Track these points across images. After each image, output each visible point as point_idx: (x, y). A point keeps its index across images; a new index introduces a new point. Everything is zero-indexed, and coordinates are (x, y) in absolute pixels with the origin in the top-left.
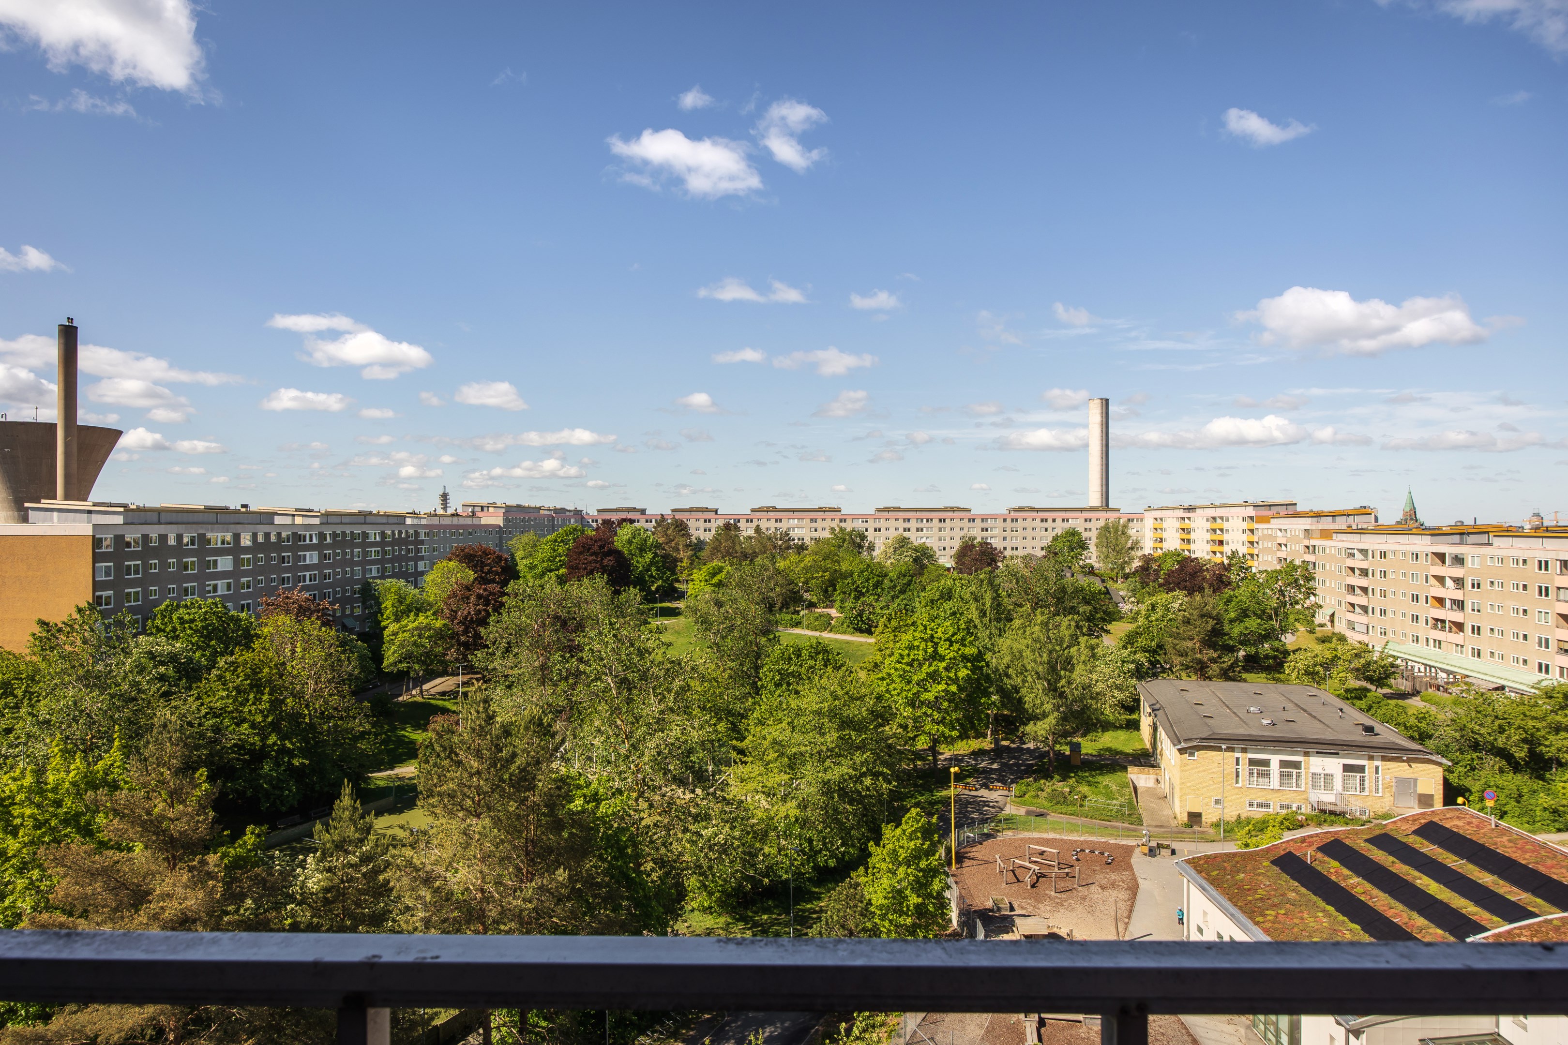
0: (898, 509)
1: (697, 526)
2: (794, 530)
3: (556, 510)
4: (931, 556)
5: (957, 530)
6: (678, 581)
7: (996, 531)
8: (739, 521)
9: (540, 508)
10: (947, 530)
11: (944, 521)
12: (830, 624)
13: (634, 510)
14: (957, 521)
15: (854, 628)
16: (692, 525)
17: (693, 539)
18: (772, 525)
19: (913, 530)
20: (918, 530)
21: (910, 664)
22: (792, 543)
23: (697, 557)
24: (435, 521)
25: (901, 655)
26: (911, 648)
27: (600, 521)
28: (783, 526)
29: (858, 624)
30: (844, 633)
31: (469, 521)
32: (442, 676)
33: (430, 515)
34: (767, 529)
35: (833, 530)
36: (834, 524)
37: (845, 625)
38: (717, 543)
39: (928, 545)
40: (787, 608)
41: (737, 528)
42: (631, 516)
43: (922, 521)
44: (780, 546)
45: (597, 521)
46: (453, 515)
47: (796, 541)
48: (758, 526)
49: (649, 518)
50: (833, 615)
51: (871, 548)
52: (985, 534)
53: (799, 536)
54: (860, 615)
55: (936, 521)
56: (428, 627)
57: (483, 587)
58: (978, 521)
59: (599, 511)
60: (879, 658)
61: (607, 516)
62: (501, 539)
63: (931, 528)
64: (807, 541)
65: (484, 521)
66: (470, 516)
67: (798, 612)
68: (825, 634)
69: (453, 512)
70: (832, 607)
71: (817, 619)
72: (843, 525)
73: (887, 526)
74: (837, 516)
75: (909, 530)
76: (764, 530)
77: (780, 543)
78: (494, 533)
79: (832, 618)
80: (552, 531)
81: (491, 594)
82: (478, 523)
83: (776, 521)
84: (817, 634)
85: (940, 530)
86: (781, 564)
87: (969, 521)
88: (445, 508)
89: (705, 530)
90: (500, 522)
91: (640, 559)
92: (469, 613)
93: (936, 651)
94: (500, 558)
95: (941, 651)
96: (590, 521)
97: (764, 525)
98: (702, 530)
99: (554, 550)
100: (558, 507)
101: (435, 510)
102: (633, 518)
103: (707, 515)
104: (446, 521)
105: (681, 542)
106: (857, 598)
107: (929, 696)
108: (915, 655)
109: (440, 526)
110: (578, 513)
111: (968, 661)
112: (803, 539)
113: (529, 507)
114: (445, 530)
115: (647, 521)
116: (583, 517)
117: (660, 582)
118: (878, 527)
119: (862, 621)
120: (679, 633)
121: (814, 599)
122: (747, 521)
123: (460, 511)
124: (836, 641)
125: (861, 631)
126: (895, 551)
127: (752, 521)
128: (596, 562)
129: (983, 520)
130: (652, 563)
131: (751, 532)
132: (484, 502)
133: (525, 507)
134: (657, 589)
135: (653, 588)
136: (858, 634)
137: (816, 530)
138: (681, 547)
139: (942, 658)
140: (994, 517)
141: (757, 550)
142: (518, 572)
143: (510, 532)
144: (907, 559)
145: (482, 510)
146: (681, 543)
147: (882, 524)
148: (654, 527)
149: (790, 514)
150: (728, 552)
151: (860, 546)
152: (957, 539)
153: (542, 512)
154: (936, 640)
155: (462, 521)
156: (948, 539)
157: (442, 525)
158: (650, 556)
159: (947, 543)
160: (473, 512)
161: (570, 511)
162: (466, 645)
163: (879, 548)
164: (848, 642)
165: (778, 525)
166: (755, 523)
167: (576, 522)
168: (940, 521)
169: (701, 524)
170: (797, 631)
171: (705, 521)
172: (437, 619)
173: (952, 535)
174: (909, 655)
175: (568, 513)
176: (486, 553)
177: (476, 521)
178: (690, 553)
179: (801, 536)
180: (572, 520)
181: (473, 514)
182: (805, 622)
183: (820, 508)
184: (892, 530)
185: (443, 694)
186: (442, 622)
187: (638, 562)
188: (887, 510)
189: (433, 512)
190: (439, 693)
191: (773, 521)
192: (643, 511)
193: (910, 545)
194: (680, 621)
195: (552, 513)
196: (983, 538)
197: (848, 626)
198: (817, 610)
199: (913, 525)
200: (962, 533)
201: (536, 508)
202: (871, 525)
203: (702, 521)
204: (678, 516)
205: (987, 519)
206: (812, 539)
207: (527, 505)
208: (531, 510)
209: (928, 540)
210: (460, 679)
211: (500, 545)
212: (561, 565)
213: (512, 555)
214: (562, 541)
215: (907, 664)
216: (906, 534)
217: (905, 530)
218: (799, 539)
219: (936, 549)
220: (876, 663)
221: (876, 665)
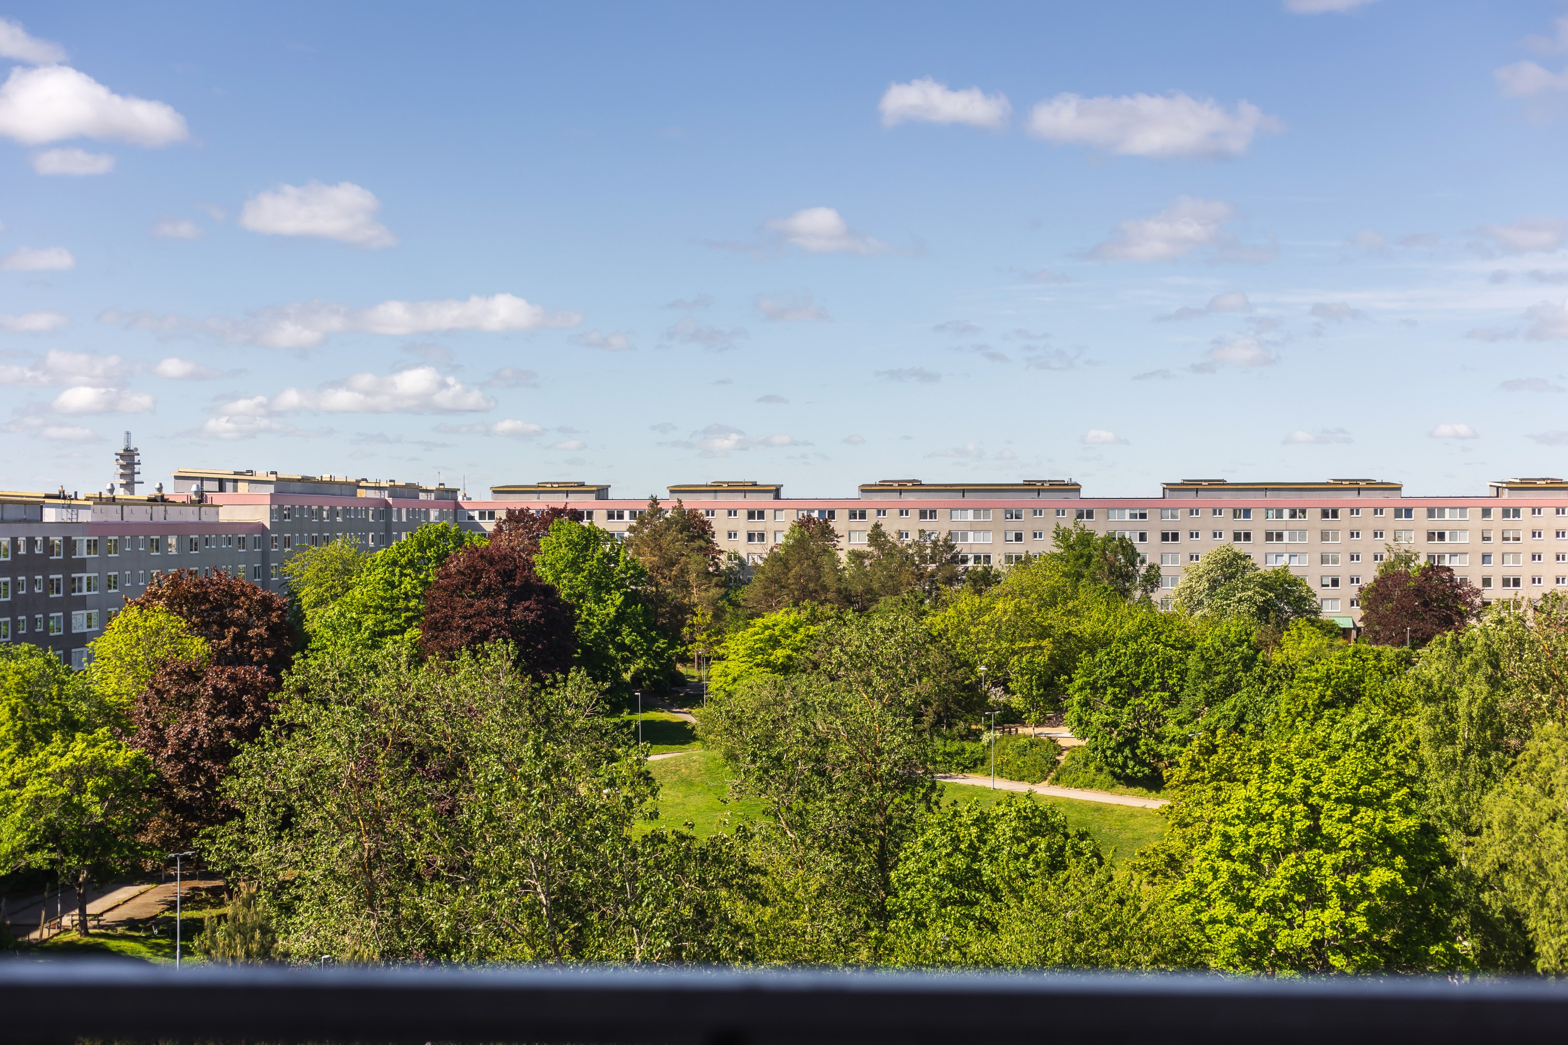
0: (1218, 486)
1: (731, 527)
2: (965, 537)
3: (395, 490)
4: (1302, 599)
5: (1366, 536)
6: (684, 659)
7: (1464, 539)
8: (832, 514)
9: (357, 485)
10: (1343, 536)
11: (1335, 514)
12: (1056, 763)
13: (580, 488)
14: (1366, 514)
15: (1113, 773)
16: (720, 524)
17: (724, 562)
18: (912, 525)
19: (1258, 536)
20: (1269, 536)
21: (1253, 860)
22: (961, 568)
23: (732, 603)
24: (112, 514)
25: (1226, 837)
26: (1253, 817)
27: (502, 514)
28: (939, 527)
29: (1124, 766)
30: (1090, 785)
31: (190, 515)
32: (130, 883)
33: (100, 500)
34: (900, 534)
35: (1061, 535)
36: (1067, 522)
37: (1092, 766)
38: (779, 568)
39: (1293, 572)
40: (950, 726)
41: (827, 532)
42: (576, 502)
43: (1279, 514)
44: (932, 575)
45: (492, 515)
46: (152, 500)
47: (971, 564)
48: (877, 526)
49: (615, 507)
50: (1063, 743)
51: (1153, 580)
52: (1436, 547)
53: (977, 550)
54: (1131, 742)
55: (1314, 514)
56: (97, 768)
57: (230, 670)
58: (1419, 514)
59: (496, 491)
60: (1178, 845)
61: (517, 502)
62: (265, 557)
63: (1303, 531)
64: (998, 563)
65: (226, 515)
66: (193, 503)
67: (975, 736)
68: (1045, 791)
69: (154, 493)
70: (1058, 721)
71: (1023, 752)
72: (1087, 524)
73: (1194, 527)
74: (1070, 503)
75: (1247, 536)
76: (893, 537)
77: (932, 567)
78: (250, 542)
79: (1060, 750)
80: (385, 540)
81: (244, 689)
82: (212, 519)
83: (923, 514)
84: (1022, 788)
85: (1324, 536)
86: (936, 621)
87: (1398, 513)
88: (129, 486)
89: (751, 537)
90: (262, 515)
91: (594, 606)
92: (195, 732)
93: (1315, 829)
94: (266, 605)
95: (1328, 827)
96: (476, 514)
97: (891, 525)
98: (743, 537)
99: (392, 585)
100: (400, 482)
101: (112, 490)
102: (579, 508)
103: (755, 501)
104: (139, 515)
105: (694, 563)
106: (1119, 702)
107: (1301, 938)
108: (1260, 835)
109: (123, 527)
110: (447, 495)
111: (1398, 849)
112: (988, 558)
113: (331, 483)
114: (134, 537)
115: (610, 516)
116: (457, 506)
117: (640, 663)
118: (1170, 528)
119: (1135, 756)
120: (691, 784)
121: (1017, 702)
122: (853, 515)
123: (169, 491)
124: (1071, 804)
125: (1131, 782)
126: (1212, 588)
127: (863, 515)
128: (494, 613)
129: (1431, 513)
130: (620, 617)
131: (860, 542)
132: (225, 470)
133: (321, 482)
134: (637, 678)
135: (627, 677)
136: (1121, 788)
137: (1019, 537)
138: (692, 577)
139: (1332, 846)
140: (1461, 504)
141: (876, 586)
142: (308, 638)
143: (288, 542)
144: (1244, 606)
145: (222, 489)
146: (692, 567)
147: (1181, 522)
148: (631, 529)
149: (957, 498)
150: (804, 589)
151: (1129, 577)
152: (1367, 557)
153: (361, 493)
154: (1314, 800)
155: (175, 515)
156: (1344, 558)
157: (129, 524)
158: (618, 598)
159: (1343, 569)
160: (201, 494)
161: (427, 491)
162: (186, 809)
163: (1174, 581)
164: (1098, 809)
165: (928, 525)
166: (872, 518)
167: (442, 516)
168: (1325, 514)
169: (742, 524)
170: (976, 780)
171: (751, 515)
172: (119, 747)
173: (1354, 550)
174: (1247, 837)
175: (422, 496)
176: (231, 596)
177: (207, 516)
178: (714, 592)
179: (982, 551)
180: (434, 514)
181: (201, 500)
182: (994, 760)
183: (1028, 483)
184: (1205, 536)
185: (132, 924)
186: (132, 754)
187: (591, 613)
188: (1193, 486)
189: (106, 494)
190: (120, 923)
191: (914, 514)
192: (601, 492)
193: (1249, 574)
194: (694, 752)
195: (385, 495)
196: (1430, 557)
197: (1100, 770)
198: (1021, 730)
199: (1257, 524)
200: (1379, 545)
201: (346, 483)
202: (1154, 526)
203: (743, 514)
204: (690, 502)
205: (1442, 510)
206: (1009, 558)
207: (326, 478)
208: (336, 490)
209: (1295, 562)
210: (178, 889)
211: (263, 572)
212: (409, 621)
213: (293, 594)
214: (411, 563)
215: (1244, 858)
216: (1241, 547)
217: (1237, 537)
218: (977, 558)
219: (1313, 584)
220: (1171, 856)
221: (1173, 863)
